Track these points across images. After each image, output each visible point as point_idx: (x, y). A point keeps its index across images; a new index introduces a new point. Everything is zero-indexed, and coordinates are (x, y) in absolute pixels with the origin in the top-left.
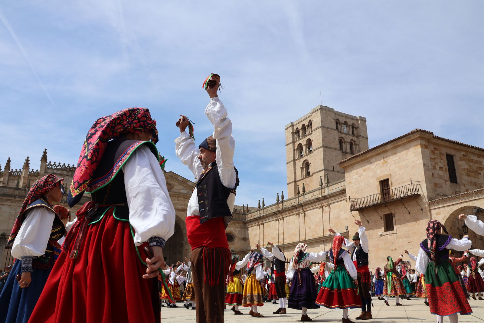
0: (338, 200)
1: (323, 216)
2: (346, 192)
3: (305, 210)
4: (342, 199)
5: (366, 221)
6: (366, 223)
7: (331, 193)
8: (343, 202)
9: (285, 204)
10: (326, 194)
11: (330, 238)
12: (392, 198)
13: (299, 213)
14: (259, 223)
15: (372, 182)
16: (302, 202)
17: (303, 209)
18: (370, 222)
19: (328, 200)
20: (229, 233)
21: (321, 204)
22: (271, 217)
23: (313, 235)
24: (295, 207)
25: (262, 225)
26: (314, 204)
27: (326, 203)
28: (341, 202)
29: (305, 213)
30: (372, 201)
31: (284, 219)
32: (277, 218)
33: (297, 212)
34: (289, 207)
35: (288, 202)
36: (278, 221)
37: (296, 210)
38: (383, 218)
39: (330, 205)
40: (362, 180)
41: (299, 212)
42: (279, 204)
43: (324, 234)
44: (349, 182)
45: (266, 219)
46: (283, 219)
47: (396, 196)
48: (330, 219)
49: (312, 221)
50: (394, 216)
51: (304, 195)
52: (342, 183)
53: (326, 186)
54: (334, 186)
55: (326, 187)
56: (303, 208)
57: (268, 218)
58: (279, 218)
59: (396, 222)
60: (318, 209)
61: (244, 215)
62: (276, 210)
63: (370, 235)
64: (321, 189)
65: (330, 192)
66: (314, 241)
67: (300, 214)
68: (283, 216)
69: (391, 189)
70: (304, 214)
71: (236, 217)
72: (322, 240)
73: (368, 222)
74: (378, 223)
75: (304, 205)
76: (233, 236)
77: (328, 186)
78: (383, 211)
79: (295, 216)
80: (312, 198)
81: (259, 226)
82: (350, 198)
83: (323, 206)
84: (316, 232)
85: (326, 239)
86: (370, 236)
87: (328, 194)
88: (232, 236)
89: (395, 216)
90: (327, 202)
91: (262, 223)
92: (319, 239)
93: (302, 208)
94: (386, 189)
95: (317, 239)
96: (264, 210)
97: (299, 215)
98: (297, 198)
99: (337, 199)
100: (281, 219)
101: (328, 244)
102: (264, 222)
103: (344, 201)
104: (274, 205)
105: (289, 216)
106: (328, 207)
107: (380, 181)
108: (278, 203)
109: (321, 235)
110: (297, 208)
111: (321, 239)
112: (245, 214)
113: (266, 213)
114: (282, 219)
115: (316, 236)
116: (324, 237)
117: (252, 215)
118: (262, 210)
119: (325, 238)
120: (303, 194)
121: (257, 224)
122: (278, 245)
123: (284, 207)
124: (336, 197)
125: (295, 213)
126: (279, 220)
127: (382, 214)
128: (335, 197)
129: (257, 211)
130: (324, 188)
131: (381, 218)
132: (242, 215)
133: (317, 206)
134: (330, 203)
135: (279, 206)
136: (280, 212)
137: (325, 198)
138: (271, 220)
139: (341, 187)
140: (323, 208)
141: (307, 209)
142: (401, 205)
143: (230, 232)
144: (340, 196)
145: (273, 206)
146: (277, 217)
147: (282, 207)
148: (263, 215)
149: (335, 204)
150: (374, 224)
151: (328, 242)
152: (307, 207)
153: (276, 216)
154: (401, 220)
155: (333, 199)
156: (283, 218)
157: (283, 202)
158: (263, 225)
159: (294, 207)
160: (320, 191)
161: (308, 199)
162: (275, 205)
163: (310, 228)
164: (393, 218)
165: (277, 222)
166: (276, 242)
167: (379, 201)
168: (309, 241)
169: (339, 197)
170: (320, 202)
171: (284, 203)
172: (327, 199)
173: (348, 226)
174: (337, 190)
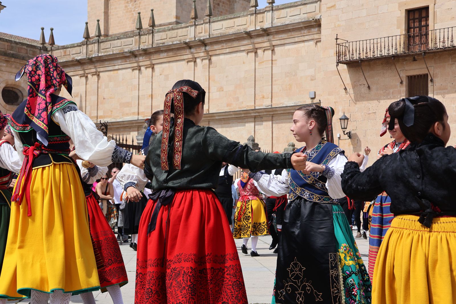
0: (296, 40)
1: (255, 69)
2: (319, 26)
3: (210, 53)
4: (306, 38)
5: (362, 86)
6: (363, 90)
7: (279, 25)
8: (306, 44)
9: (157, 36)
10: (267, 25)
11: (272, 113)
12: (431, 46)
13: (196, 58)
14: (87, 71)
15: (387, 10)
16: (204, 36)
17: (207, 52)
18: (373, 87)
19: (271, 37)
20: (12, 88)
21: (254, 44)
22: (120, 61)
23: (228, 105)
24: (188, 46)
25: (95, 77)
26: (235, 44)
27: (267, 44)
28: (302, 45)
29: (210, 60)
30: (390, 47)
31: (155, 66)
32: (136, 65)
33: (190, 56)
34: (171, 43)
35: (168, 32)
36: (140, 70)
37: (188, 51)
38: (404, 83)
39: (276, 49)
40: (363, 5)
41: (196, 55)
42: (142, 35)
43: (255, 104)
44: (330, 5)
45: (106, 63)
46: (152, 66)
47: (444, 42)
48: (272, 75)
49: (227, 77)
50: (432, 81)
51: (210, 22)
52: (308, 6)
53: (268, 9)
54: (288, 10)
55: (269, 11)
56: (208, 48)
57: (112, 62)
58: (141, 64)
59: (435, 92)
60: (244, 54)
61: (44, 50)
62: (134, 47)
63: (370, 112)
64: (255, 13)
65: (278, 23)
66: (233, 116)
67: (198, 61)
68: (154, 62)
69: (431, 28)
70: (207, 61)
71: (27, 53)
72: (252, 114)
73: (369, 87)
74: (391, 91)
75: (210, 43)
76: (20, 94)
77: (272, 10)
78: (406, 68)
79: (184, 63)
80: (231, 31)
81: (87, 77)
82: (337, 39)
83: (257, 49)
84: (237, 99)
85: (260, 114)
86: (369, 114)
87: (272, 27)
88: (17, 94)
89: (435, 80)
90: (269, 41)
91: (96, 72)
92: (244, 114)
93: (203, 48)
94: (416, 26)
95: (241, 112)
96: (102, 44)
97: (195, 62)
98: (191, 26)
99: (294, 37)
100: (146, 68)
101: (265, 123)
102: (102, 69)
103: (312, 43)
104: (130, 37)
105: (169, 62)
106: (270, 52)
107: (406, 10)
108: (139, 33)
109: (248, 104)
110: (190, 48)
111: (250, 113)
112: (47, 49)
113: (105, 52)
114: (149, 67)
115: (236, 107)
116: (255, 109)
117: (65, 52)
118: (96, 45)
119: (259, 112)
120: (208, 21)
121: (82, 72)
122: (138, 120)
123: (155, 42)
124: (293, 33)
125: (185, 57)
126: (143, 68)
127: (404, 75)
128: (290, 34)
129: (80, 46)
130: (264, 13)
131: (402, 83)
132: (41, 49)
133: (242, 48)
134: (274, 43)
135: (142, 41)
136: (146, 53)
137: (266, 32)
138: (120, 67)
139: (306, 15)
140: (256, 53)
141: (218, 52)
142: (450, 61)
143: (15, 85)
144: (303, 32)
145: (127, 38)
146: (137, 62)
147: (151, 42)
148: (98, 56)
149: (287, 47)
150: (381, 92)
151: (266, 121)
152: (216, 47)
153: (133, 60)
154: (447, 89)
155: (284, 36)
156: (154, 64)
157: (153, 33)
158: (98, 75)
159: (185, 45)
160: (253, 17)
161: (219, 31)
162: (133, 37)
163: (221, 89)
164: (430, 84)
165: (137, 71)
166: (134, 113)
167: (401, 50)
168: (219, 116)
169: (299, 33)
170: (252, 40)
171: (155, 35)
172: (268, 35)
173: (315, 93)
174: (294, 20)
